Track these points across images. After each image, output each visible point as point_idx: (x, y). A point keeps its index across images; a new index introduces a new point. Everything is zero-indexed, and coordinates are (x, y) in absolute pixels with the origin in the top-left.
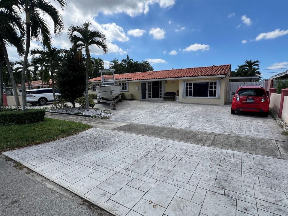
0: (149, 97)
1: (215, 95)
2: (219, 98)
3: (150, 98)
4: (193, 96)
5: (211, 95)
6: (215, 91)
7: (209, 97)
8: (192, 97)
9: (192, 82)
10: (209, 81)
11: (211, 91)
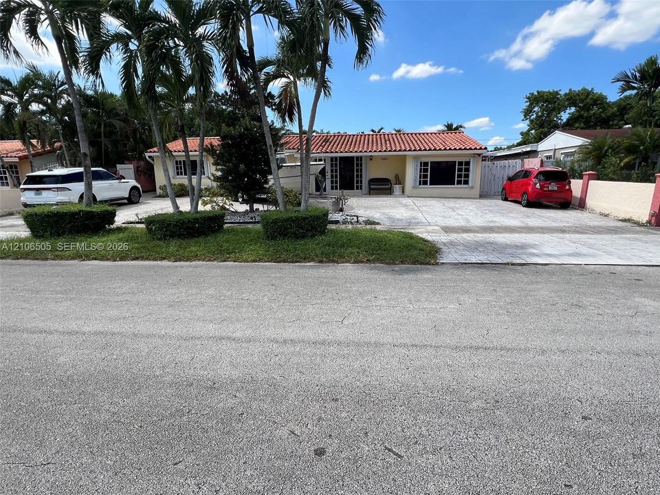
0: (332, 188)
1: (466, 182)
2: (472, 187)
3: (334, 191)
4: (430, 184)
5: (459, 182)
6: (467, 176)
7: (456, 186)
8: (428, 186)
9: (429, 160)
10: (457, 160)
11: (460, 176)
